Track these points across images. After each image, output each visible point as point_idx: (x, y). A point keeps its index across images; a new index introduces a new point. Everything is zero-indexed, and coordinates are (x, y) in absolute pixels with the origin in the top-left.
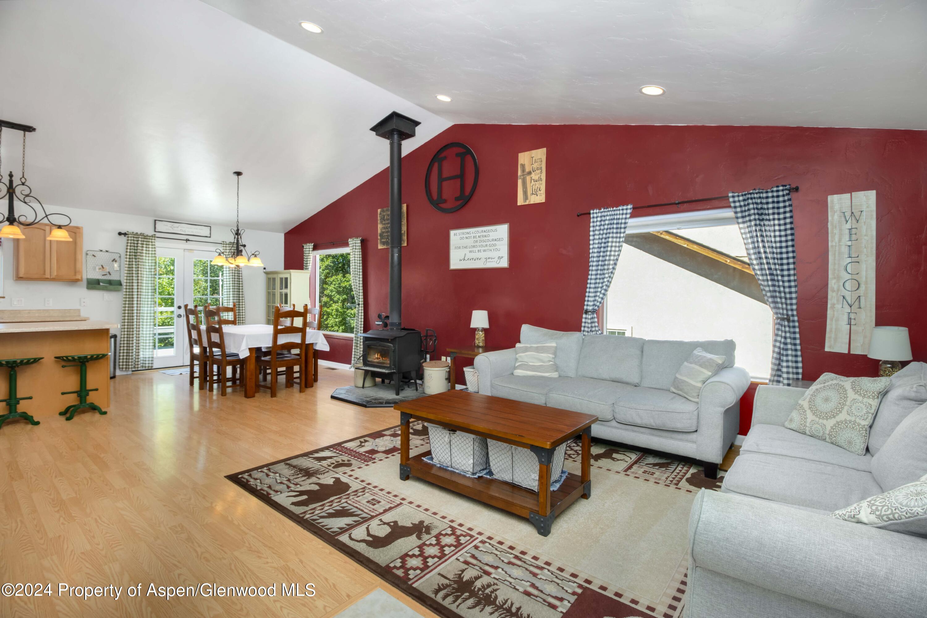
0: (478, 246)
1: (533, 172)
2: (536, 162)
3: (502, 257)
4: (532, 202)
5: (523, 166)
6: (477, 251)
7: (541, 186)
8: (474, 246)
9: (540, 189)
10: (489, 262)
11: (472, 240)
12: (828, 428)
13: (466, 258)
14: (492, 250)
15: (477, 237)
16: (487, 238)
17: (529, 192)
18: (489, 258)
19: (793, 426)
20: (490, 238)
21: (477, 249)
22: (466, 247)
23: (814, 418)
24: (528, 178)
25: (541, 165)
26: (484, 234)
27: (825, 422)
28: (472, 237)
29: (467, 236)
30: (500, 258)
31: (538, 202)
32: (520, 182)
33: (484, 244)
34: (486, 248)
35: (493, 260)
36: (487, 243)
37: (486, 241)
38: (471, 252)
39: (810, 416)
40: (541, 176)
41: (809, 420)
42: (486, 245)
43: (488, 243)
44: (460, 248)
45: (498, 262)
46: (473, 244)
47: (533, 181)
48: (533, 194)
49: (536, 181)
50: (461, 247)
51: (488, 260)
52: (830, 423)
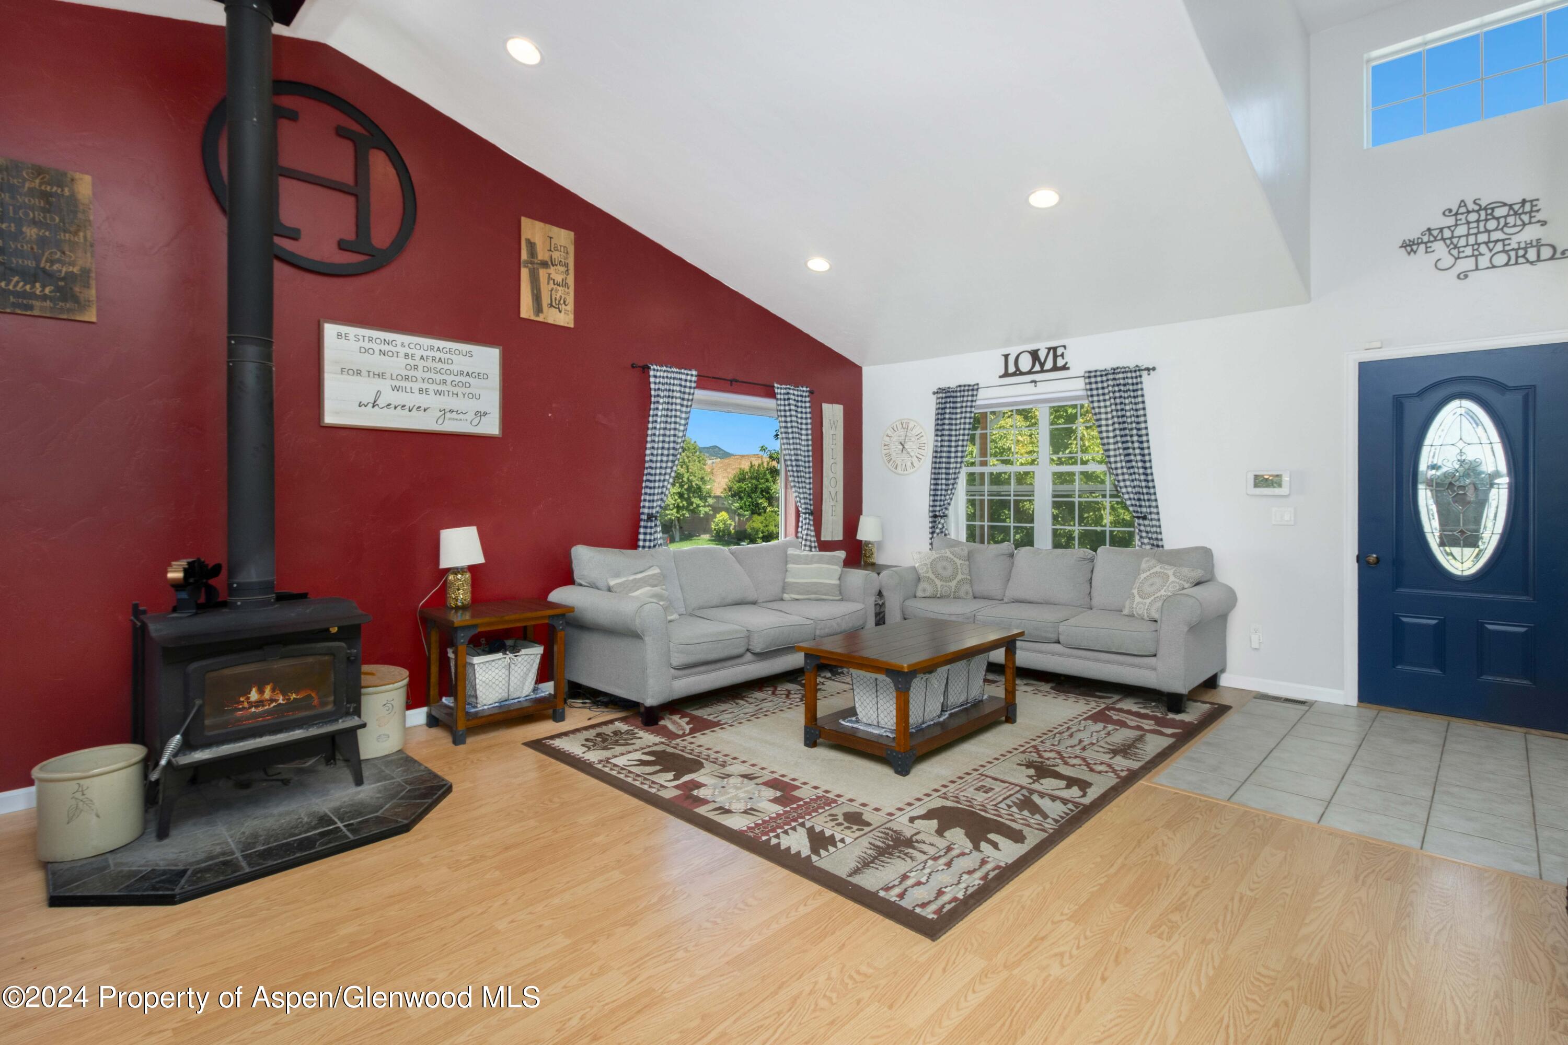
0: (420, 380)
1: (553, 265)
2: (556, 249)
3: (485, 414)
4: (550, 321)
5: (531, 246)
6: (416, 390)
7: (567, 296)
8: (407, 378)
9: (564, 302)
10: (450, 419)
11: (402, 362)
12: (953, 587)
13: (382, 402)
14: (460, 395)
15: (417, 357)
16: (446, 366)
17: (545, 301)
18: (451, 411)
19: (928, 594)
20: (455, 368)
21: (416, 386)
22: (381, 375)
23: (942, 583)
24: (543, 273)
25: (566, 258)
26: (438, 355)
27: (950, 584)
28: (401, 355)
29: (386, 348)
30: (481, 414)
31: (562, 324)
32: (525, 273)
33: (438, 377)
34: (440, 388)
35: (461, 416)
36: (445, 377)
37: (443, 371)
38: (396, 388)
39: (939, 583)
40: (566, 279)
41: (939, 586)
42: (444, 382)
43: (450, 378)
44: (359, 373)
45: (475, 422)
46: (404, 373)
47: (551, 282)
48: (551, 305)
49: (559, 285)
50: (365, 373)
51: (448, 415)
52: (953, 584)
